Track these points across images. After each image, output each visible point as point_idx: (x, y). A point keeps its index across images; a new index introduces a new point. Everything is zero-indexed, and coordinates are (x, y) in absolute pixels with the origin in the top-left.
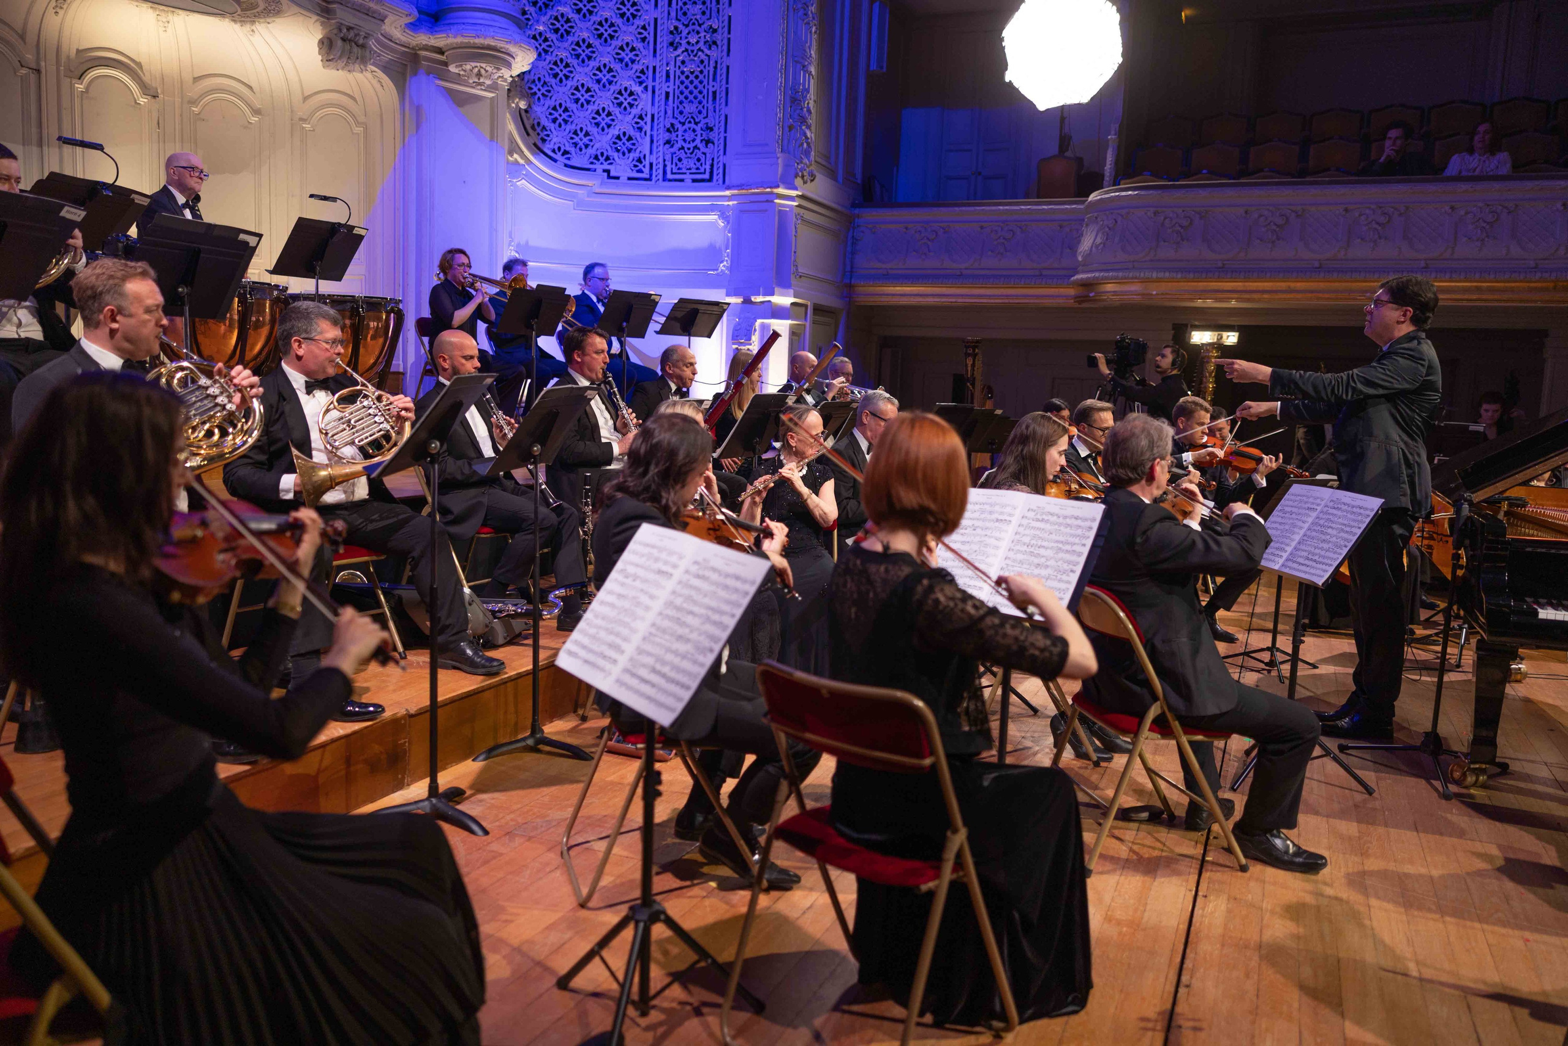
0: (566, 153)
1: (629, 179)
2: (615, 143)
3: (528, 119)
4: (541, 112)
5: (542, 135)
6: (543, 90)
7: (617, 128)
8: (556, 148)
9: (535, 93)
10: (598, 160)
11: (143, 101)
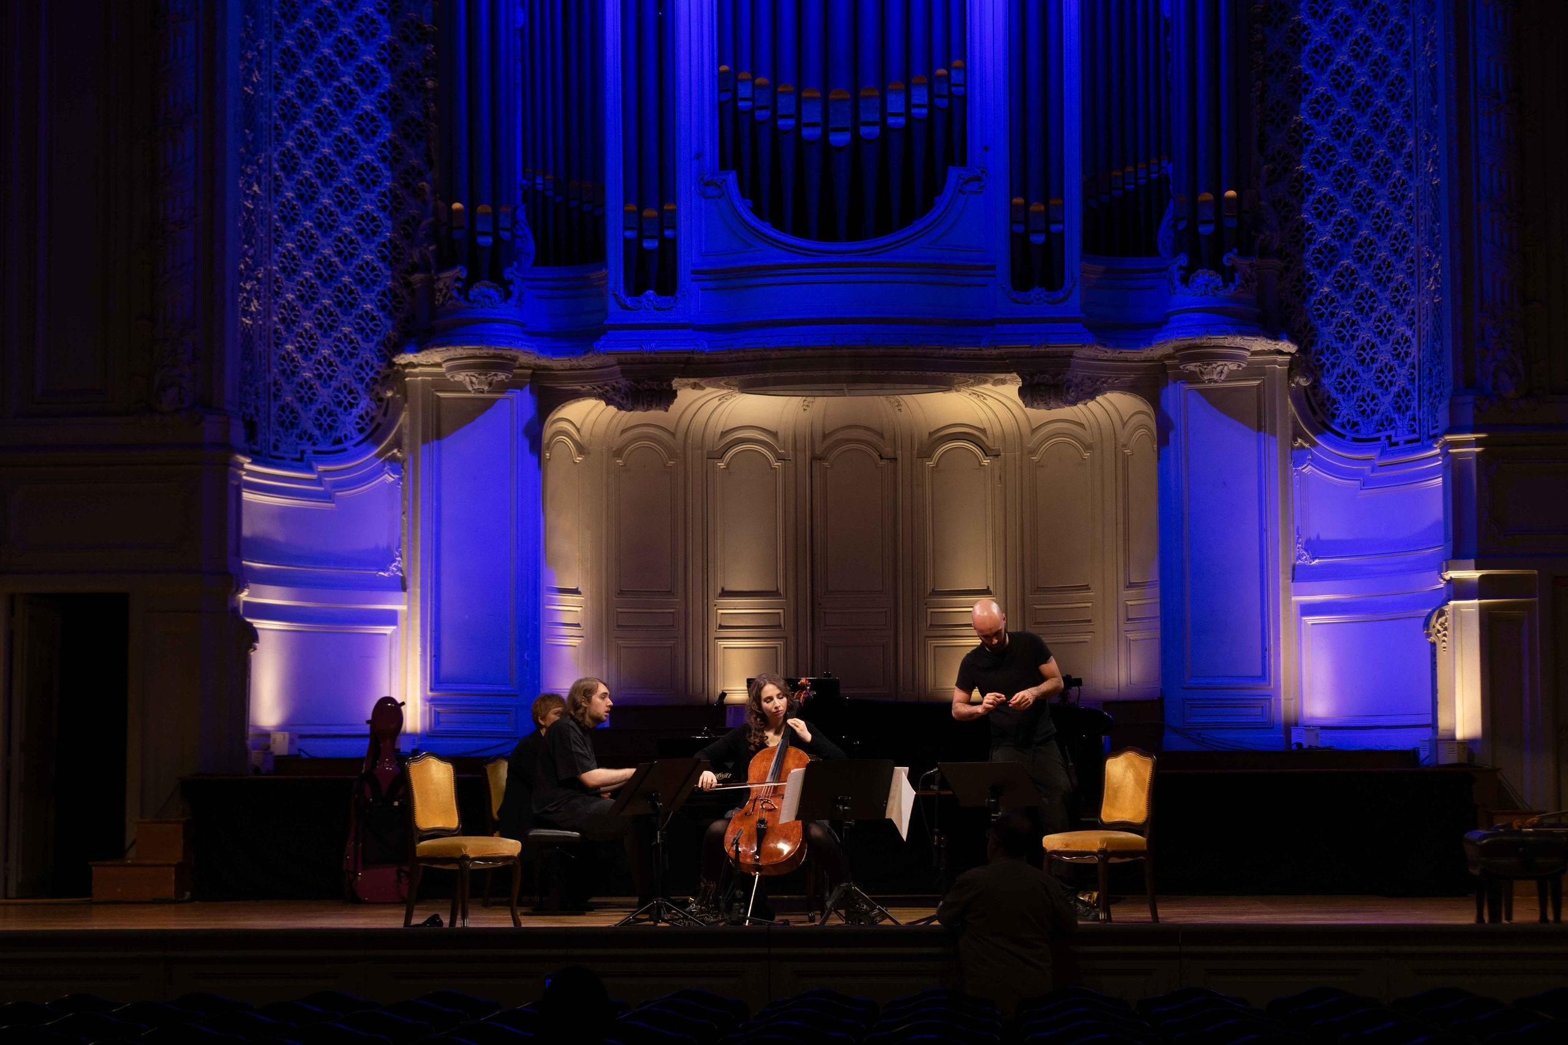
0: (1356, 424)
1: (1408, 442)
2: (1397, 402)
3: (1315, 395)
4: (1328, 383)
5: (1331, 410)
6: (1332, 359)
7: (1397, 383)
8: (1345, 420)
9: (1324, 364)
10: (1382, 425)
11: (986, 462)
